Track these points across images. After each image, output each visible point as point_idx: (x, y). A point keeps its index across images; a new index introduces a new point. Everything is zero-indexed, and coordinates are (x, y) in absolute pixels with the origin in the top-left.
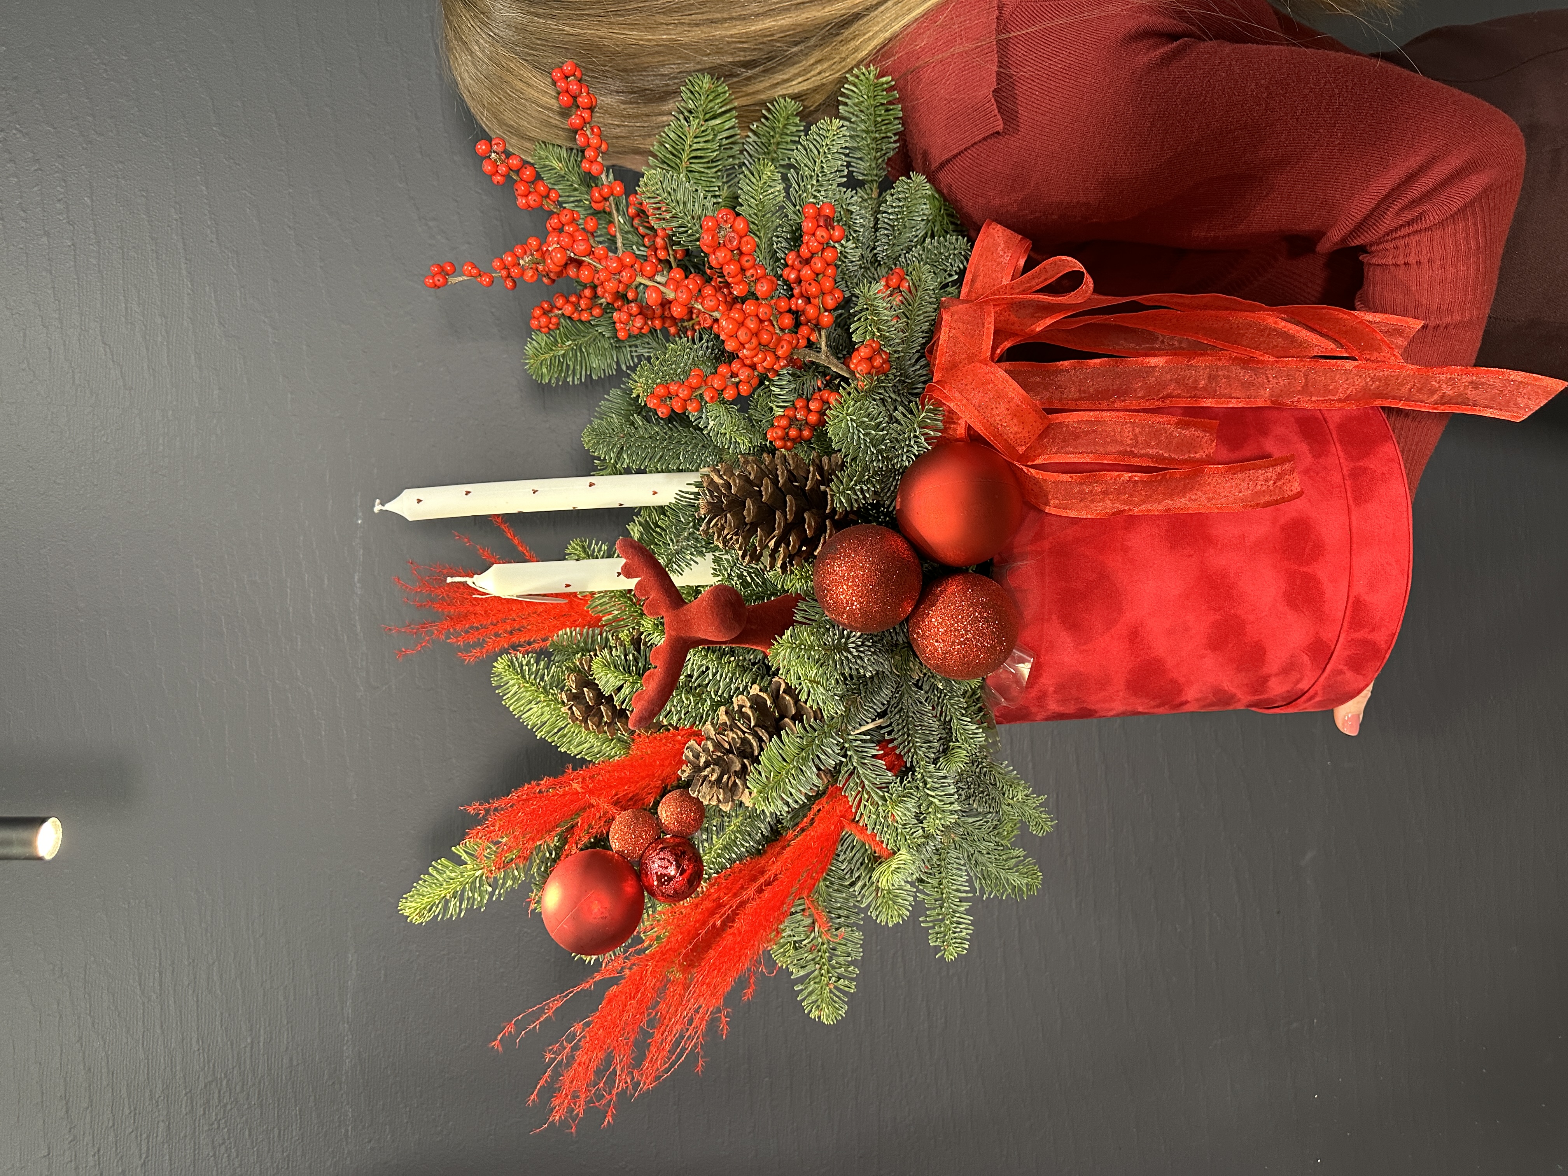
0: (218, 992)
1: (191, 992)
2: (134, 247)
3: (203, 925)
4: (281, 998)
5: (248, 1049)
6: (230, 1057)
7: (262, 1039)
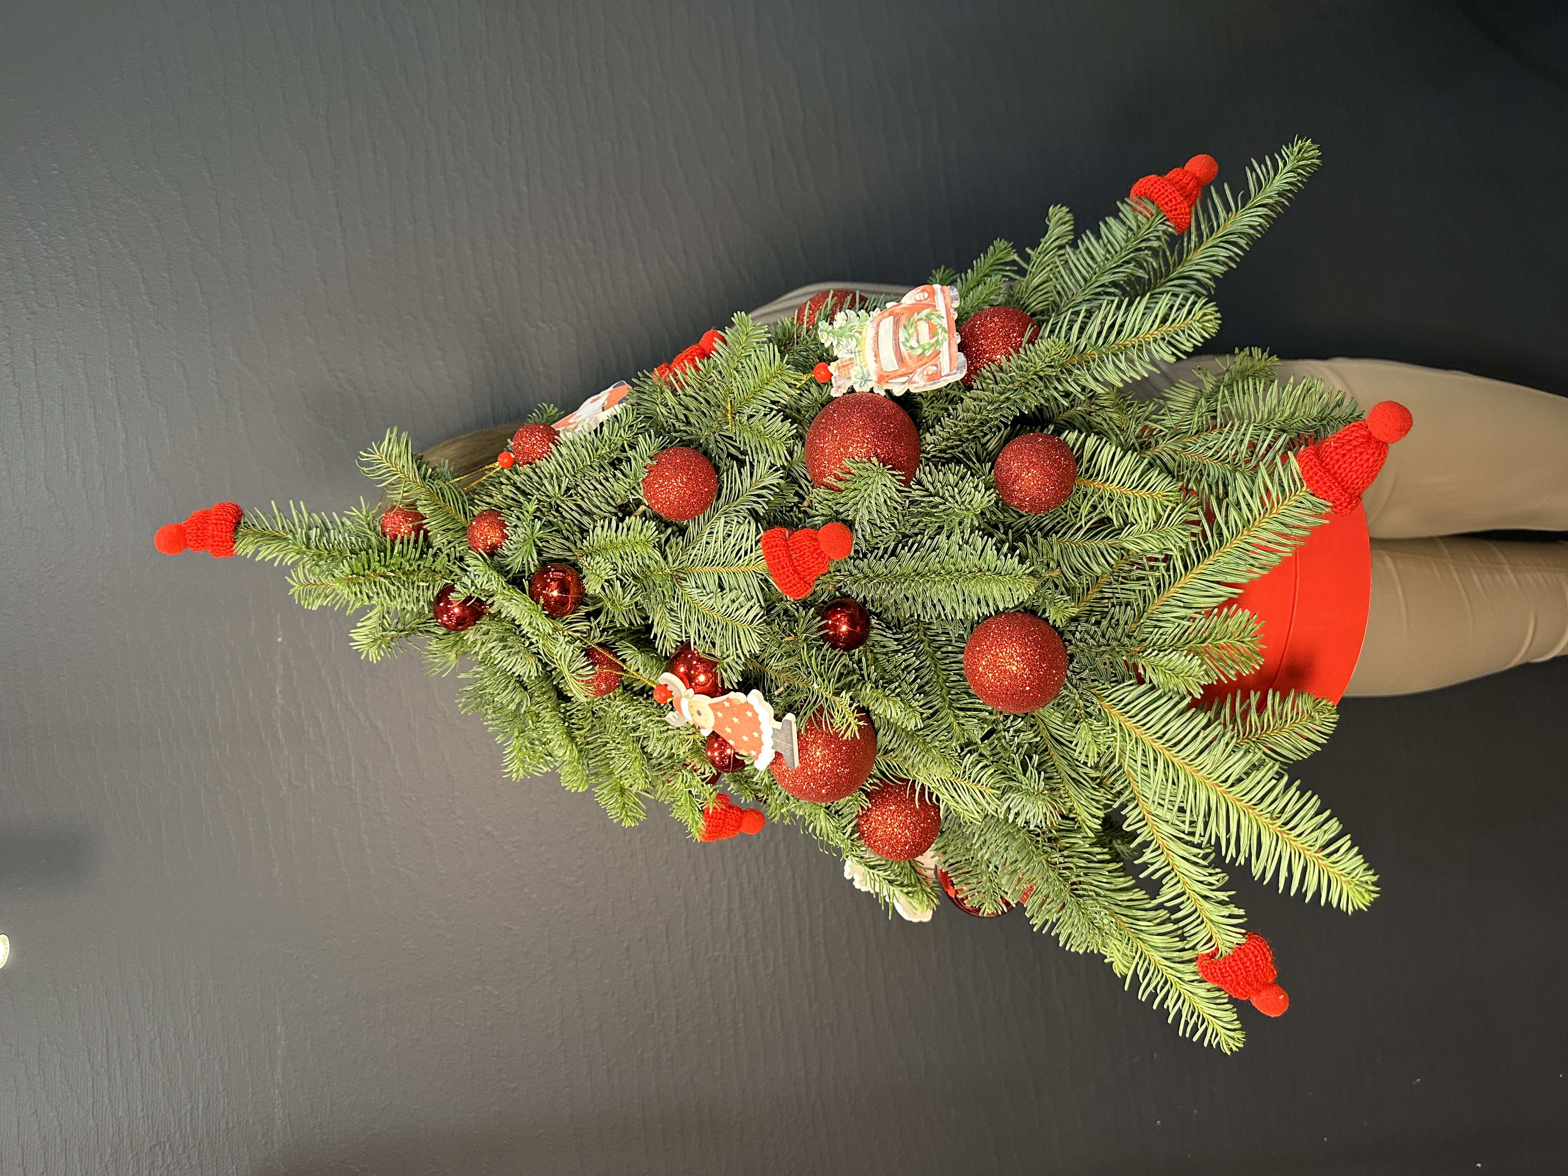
0: (160, 1064)
1: (135, 1065)
2: (74, 404)
3: (146, 1005)
4: (217, 1068)
5: (188, 1115)
6: (172, 1122)
7: (201, 1105)
